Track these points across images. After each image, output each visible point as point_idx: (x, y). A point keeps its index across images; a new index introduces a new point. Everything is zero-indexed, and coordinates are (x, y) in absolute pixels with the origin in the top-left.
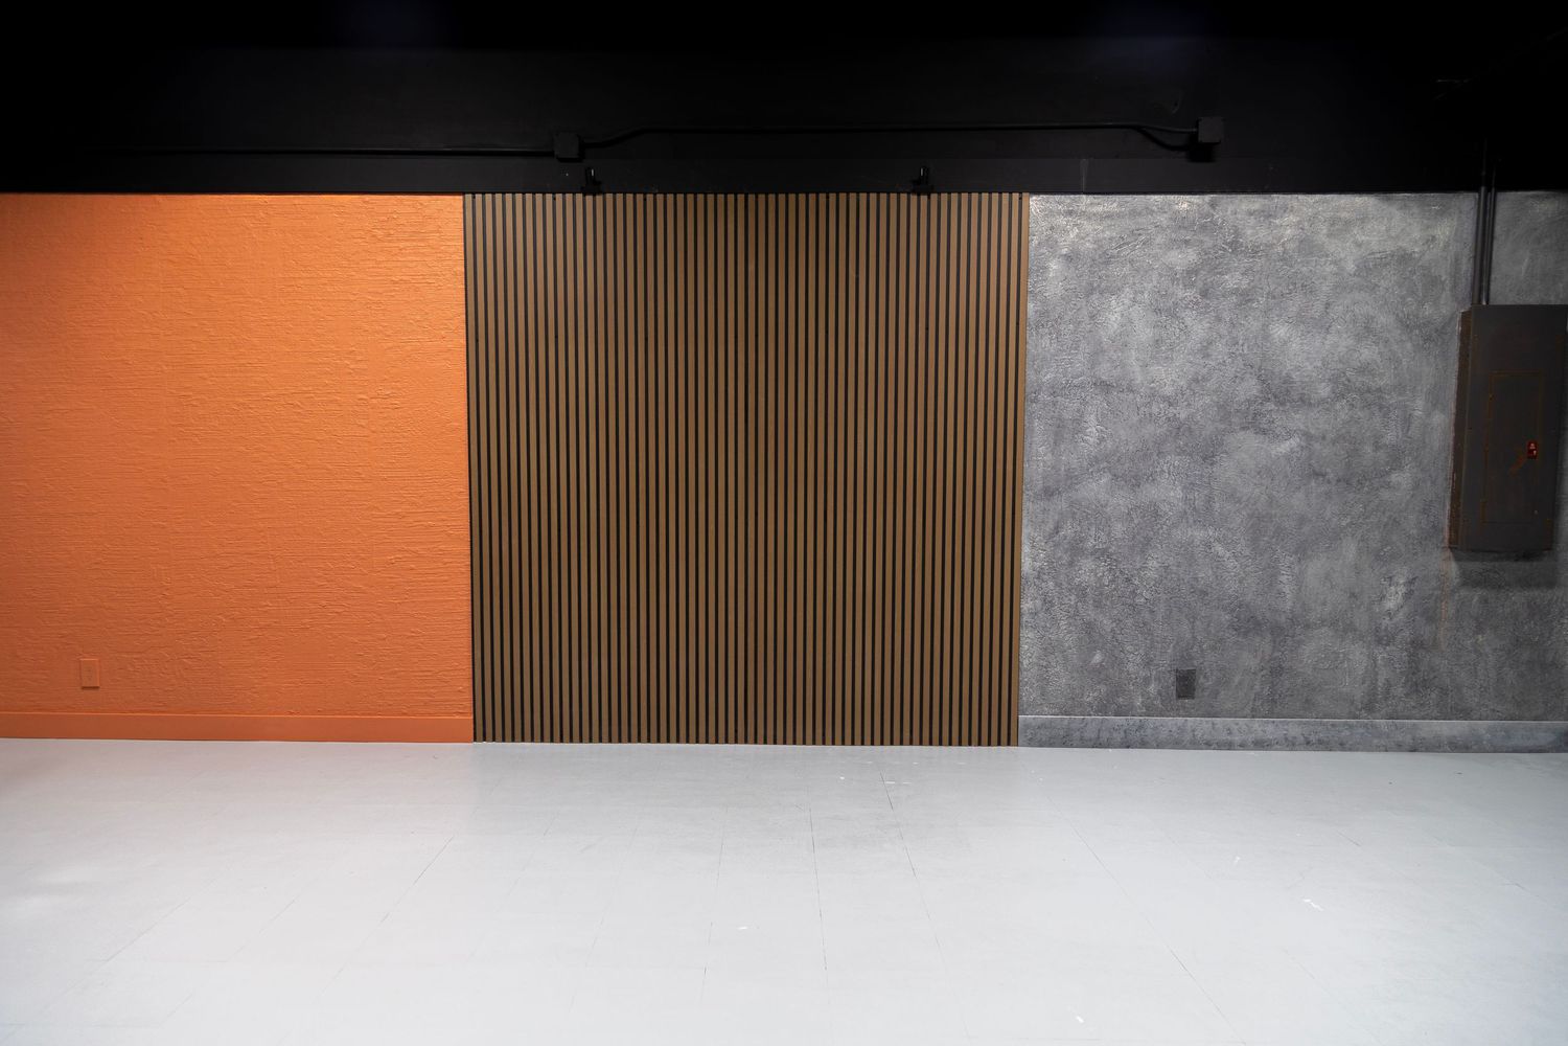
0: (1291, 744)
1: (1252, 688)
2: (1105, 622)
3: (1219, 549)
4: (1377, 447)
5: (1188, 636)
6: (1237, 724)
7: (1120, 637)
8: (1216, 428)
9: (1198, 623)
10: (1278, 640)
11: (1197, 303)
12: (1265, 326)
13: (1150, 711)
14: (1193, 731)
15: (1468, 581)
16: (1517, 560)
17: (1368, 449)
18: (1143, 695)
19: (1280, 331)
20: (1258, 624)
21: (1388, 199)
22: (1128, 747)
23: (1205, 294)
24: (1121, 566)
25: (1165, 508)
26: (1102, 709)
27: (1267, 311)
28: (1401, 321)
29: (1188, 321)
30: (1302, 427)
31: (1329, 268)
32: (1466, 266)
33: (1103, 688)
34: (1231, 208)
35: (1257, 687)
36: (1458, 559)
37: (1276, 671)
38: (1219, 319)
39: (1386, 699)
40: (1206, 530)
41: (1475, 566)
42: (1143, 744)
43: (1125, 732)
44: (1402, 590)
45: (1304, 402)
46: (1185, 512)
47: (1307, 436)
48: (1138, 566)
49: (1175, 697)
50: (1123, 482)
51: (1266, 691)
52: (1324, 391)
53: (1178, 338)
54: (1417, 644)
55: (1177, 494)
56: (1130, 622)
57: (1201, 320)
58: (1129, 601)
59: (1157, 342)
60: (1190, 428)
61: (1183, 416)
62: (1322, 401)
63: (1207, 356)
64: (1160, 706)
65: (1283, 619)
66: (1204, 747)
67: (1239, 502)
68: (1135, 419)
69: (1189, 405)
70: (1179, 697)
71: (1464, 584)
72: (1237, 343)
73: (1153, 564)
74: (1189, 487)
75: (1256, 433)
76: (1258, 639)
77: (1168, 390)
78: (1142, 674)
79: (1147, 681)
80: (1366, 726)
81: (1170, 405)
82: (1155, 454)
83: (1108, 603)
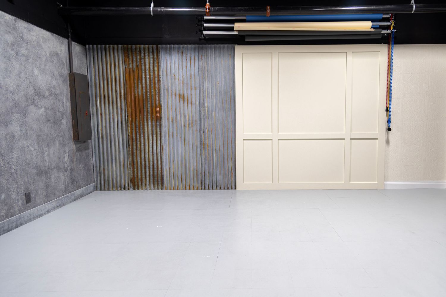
0: (54, 208)
1: (43, 194)
2: (4, 181)
3: (30, 147)
4: (59, 112)
5: (27, 181)
6: (42, 207)
7: (9, 186)
8: (25, 104)
9: (28, 175)
10: (47, 176)
11: (15, 57)
12: (33, 69)
13: (21, 211)
14: (33, 214)
16: (83, 143)
17: (57, 112)
18: (18, 206)
19: (36, 72)
20: (42, 172)
21: (53, 35)
22: (17, 227)
23: (17, 54)
24: (6, 158)
25: (16, 134)
26: (7, 217)
27: (32, 64)
28: (59, 74)
29: (14, 63)
30: (44, 105)
31: (44, 53)
32: (68, 60)
33: (6, 208)
34: (20, 24)
35: (44, 193)
36: (75, 144)
37: (47, 186)
38: (21, 64)
39: (68, 187)
40: (27, 141)
41: (78, 146)
42: (21, 224)
43: (16, 222)
44: (67, 154)
45: (44, 97)
46: (21, 135)
47: (46, 108)
48: (11, 157)
49: (26, 204)
50: (3, 124)
51: (46, 194)
52: (47, 93)
53: (12, 69)
54: (72, 170)
55: (18, 128)
56: (11, 179)
57: (17, 64)
58: (10, 171)
59: (6, 69)
60: (19, 104)
61: (16, 99)
62: (47, 97)
63: (20, 77)
64: (23, 208)
65: (47, 169)
66: (36, 218)
67: (33, 131)
68: (4, 99)
69: (18, 95)
71: (77, 151)
72: (27, 74)
73: (15, 156)
74: (21, 126)
75: (35, 106)
76: (42, 177)
77: (11, 89)
78: (17, 198)
79: (18, 200)
80: (66, 197)
81: (13, 94)
82: (11, 113)
83: (4, 174)
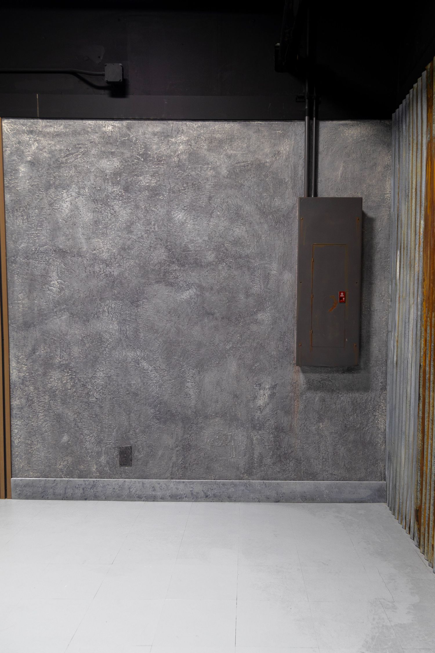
0: (195, 498)
1: (170, 459)
2: (69, 414)
3: (145, 364)
4: (247, 296)
5: (126, 423)
6: (159, 484)
7: (80, 424)
8: (139, 282)
9: (132, 415)
10: (187, 426)
11: (122, 196)
12: (169, 213)
13: (102, 475)
14: (129, 488)
15: (311, 386)
16: (344, 372)
17: (242, 296)
18: (96, 464)
19: (179, 216)
20: (173, 415)
21: (247, 125)
22: (86, 499)
23: (127, 189)
24: (79, 376)
25: (107, 336)
26: (70, 474)
27: (169, 202)
28: (260, 209)
29: (116, 208)
30: (197, 282)
31: (210, 173)
32: (302, 172)
33: (70, 459)
34: (141, 131)
35: (174, 459)
36: (304, 372)
37: (187, 447)
38: (137, 207)
39: (260, 466)
40: (135, 351)
41: (315, 377)
42: (96, 498)
43: (83, 489)
44: (268, 393)
45: (198, 264)
46: (121, 340)
47: (201, 287)
48: (90, 376)
49: (118, 465)
50: (77, 319)
51: (180, 461)
52: (210, 257)
53: (110, 220)
54: (279, 429)
55: (114, 327)
56: (86, 414)
57: (125, 208)
58: (85, 400)
59: (96, 222)
60: (121, 282)
61: (116, 273)
62: (210, 264)
63: (131, 232)
64: (109, 471)
65: (189, 412)
66: (137, 499)
67: (157, 332)
68: (84, 275)
69: (120, 265)
70: (121, 465)
71: (309, 389)
72: (151, 224)
73: (100, 374)
74: (123, 322)
75: (166, 285)
76: (173, 426)
77: (105, 256)
78: (96, 449)
79: (99, 454)
80: (245, 485)
81: (107, 265)
82: (98, 300)
83: (71, 401)
